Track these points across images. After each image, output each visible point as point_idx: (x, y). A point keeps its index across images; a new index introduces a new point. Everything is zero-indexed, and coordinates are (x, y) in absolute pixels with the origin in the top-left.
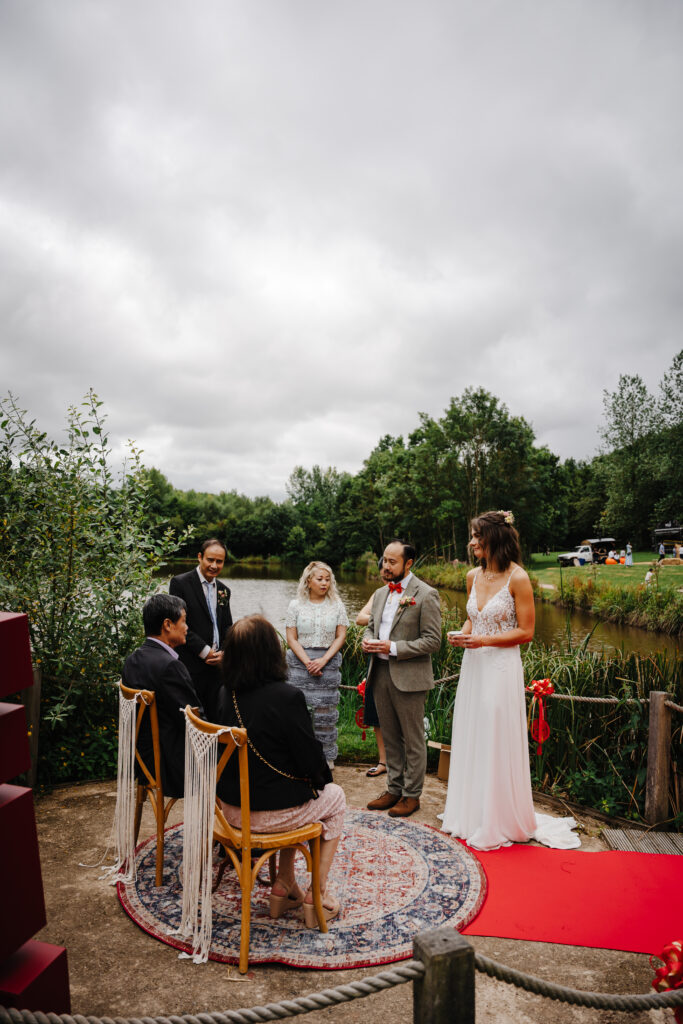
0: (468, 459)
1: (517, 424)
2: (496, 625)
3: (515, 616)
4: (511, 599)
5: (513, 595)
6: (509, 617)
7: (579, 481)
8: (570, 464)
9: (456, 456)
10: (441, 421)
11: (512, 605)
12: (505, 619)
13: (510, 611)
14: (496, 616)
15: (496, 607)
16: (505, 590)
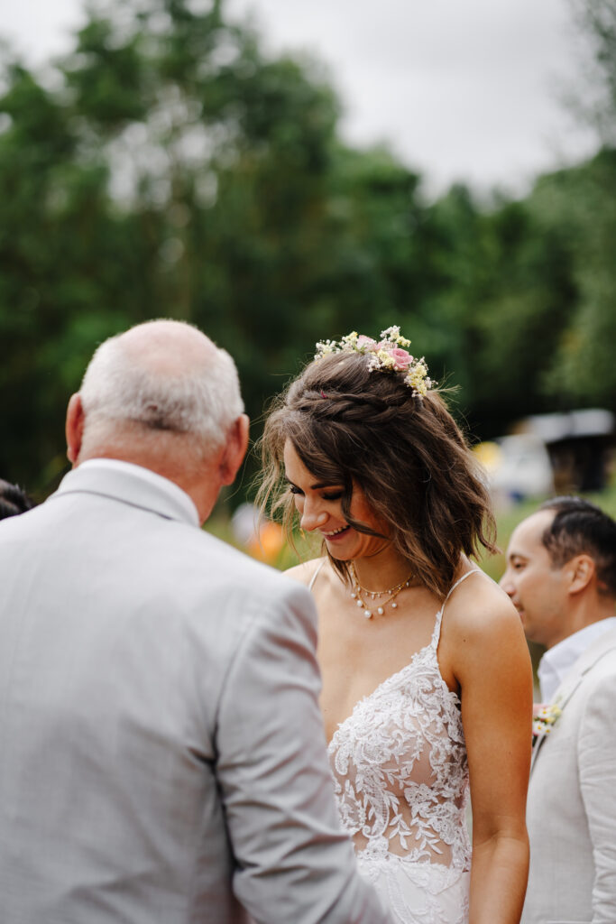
0: (144, 185)
1: (288, 70)
2: (391, 800)
3: (462, 760)
4: (449, 697)
5: (456, 686)
6: (439, 766)
7: (491, 245)
8: (460, 195)
9: (101, 175)
10: (58, 64)
11: (451, 717)
12: (422, 774)
13: (444, 746)
14: (391, 762)
15: (392, 726)
16: (425, 663)
